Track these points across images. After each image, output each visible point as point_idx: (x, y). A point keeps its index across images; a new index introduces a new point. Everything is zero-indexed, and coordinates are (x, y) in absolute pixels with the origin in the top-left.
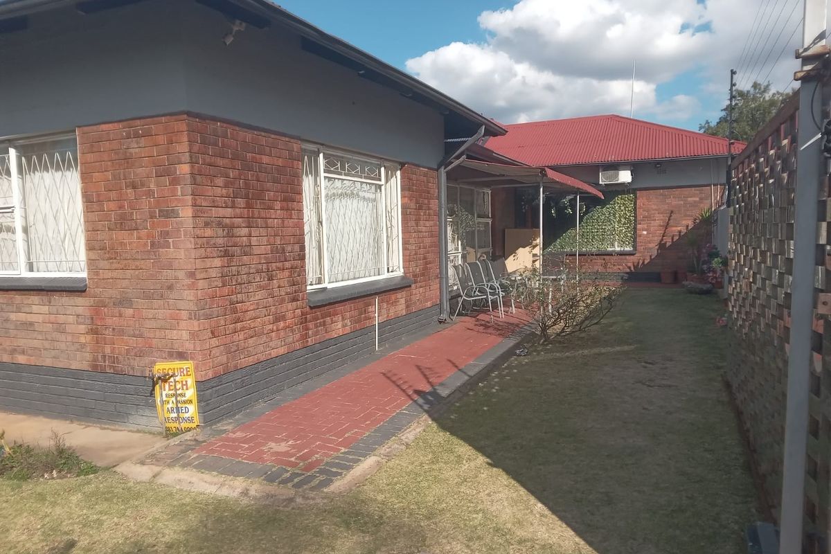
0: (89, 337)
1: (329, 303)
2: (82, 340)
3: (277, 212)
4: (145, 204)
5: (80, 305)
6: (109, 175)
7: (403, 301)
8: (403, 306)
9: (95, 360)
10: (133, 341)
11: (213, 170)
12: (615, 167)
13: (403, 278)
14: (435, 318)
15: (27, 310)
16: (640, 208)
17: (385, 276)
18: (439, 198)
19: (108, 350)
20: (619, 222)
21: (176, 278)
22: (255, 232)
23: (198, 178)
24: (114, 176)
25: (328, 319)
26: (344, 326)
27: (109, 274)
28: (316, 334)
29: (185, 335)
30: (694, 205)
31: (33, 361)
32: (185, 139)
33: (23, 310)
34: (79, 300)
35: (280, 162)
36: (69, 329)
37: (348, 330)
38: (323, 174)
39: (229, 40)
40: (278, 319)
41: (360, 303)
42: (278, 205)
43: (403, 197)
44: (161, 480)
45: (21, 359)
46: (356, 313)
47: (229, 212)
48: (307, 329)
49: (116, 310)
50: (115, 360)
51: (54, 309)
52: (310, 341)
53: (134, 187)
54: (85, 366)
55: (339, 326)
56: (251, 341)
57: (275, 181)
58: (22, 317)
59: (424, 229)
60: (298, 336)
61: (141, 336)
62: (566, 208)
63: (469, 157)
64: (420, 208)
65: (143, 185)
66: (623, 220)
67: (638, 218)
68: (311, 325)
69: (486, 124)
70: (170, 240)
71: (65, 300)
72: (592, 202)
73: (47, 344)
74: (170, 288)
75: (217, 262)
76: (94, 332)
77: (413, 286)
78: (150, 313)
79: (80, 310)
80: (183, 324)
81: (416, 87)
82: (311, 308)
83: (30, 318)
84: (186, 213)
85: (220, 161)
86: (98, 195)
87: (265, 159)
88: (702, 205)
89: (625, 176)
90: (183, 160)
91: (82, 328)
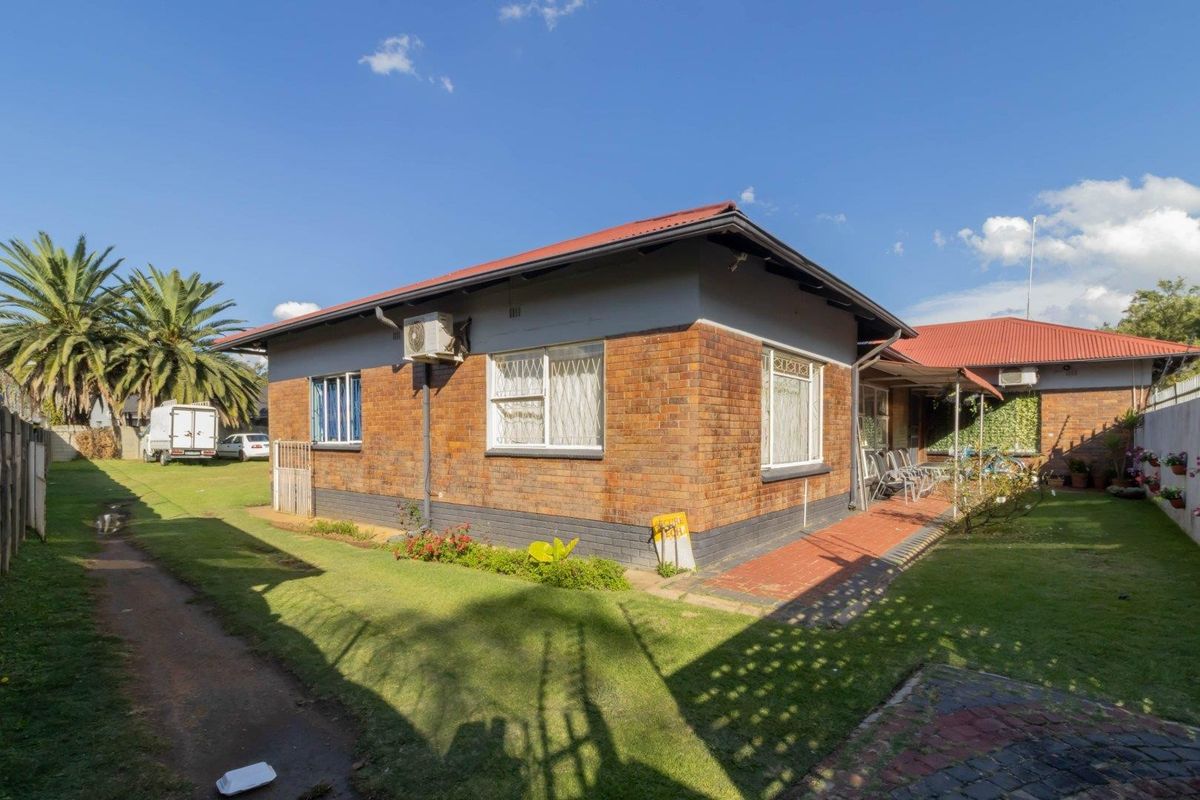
0: (603, 495)
1: (772, 482)
2: (597, 497)
3: (745, 403)
4: (658, 394)
5: (597, 469)
6: (629, 372)
7: (823, 485)
8: (824, 490)
9: (607, 512)
10: (639, 499)
11: (711, 368)
12: (1016, 368)
13: (823, 465)
14: (846, 506)
15: (552, 472)
16: (1046, 409)
17: (811, 462)
18: (853, 395)
19: (618, 505)
20: (1021, 422)
21: (681, 451)
22: (733, 417)
23: (703, 373)
24: (633, 372)
25: (773, 494)
26: (784, 502)
27: (622, 447)
28: (765, 505)
29: (686, 495)
30: (1111, 407)
31: (554, 512)
32: (697, 343)
33: (549, 473)
34: (596, 466)
35: (749, 362)
36: (586, 488)
37: (785, 506)
38: (772, 372)
39: (734, 269)
40: (744, 489)
41: (795, 483)
42: (746, 396)
43: (825, 393)
44: (686, 600)
45: (543, 510)
46: (791, 491)
47: (718, 400)
48: (759, 501)
49: (628, 475)
50: (623, 513)
51: (575, 473)
52: (762, 512)
53: (650, 381)
54: (597, 516)
55: (781, 502)
56: (727, 505)
57: (746, 377)
58: (548, 478)
59: (841, 422)
60: (754, 506)
61: (648, 495)
62: (972, 407)
63: (882, 358)
64: (839, 403)
65: (658, 379)
66: (1025, 421)
67: (1043, 420)
68: (763, 497)
69: (903, 328)
70: (678, 421)
71: (585, 465)
72: (994, 403)
73: (567, 500)
74: (675, 458)
75: (710, 440)
76: (608, 491)
77: (831, 473)
78: (655, 478)
79: (596, 474)
80: (684, 487)
81: (857, 298)
82: (764, 483)
83: (554, 479)
84: (693, 400)
85: (716, 361)
86: (619, 387)
87: (741, 359)
88: (1121, 408)
89: (1029, 378)
90: (694, 359)
91: (599, 488)
